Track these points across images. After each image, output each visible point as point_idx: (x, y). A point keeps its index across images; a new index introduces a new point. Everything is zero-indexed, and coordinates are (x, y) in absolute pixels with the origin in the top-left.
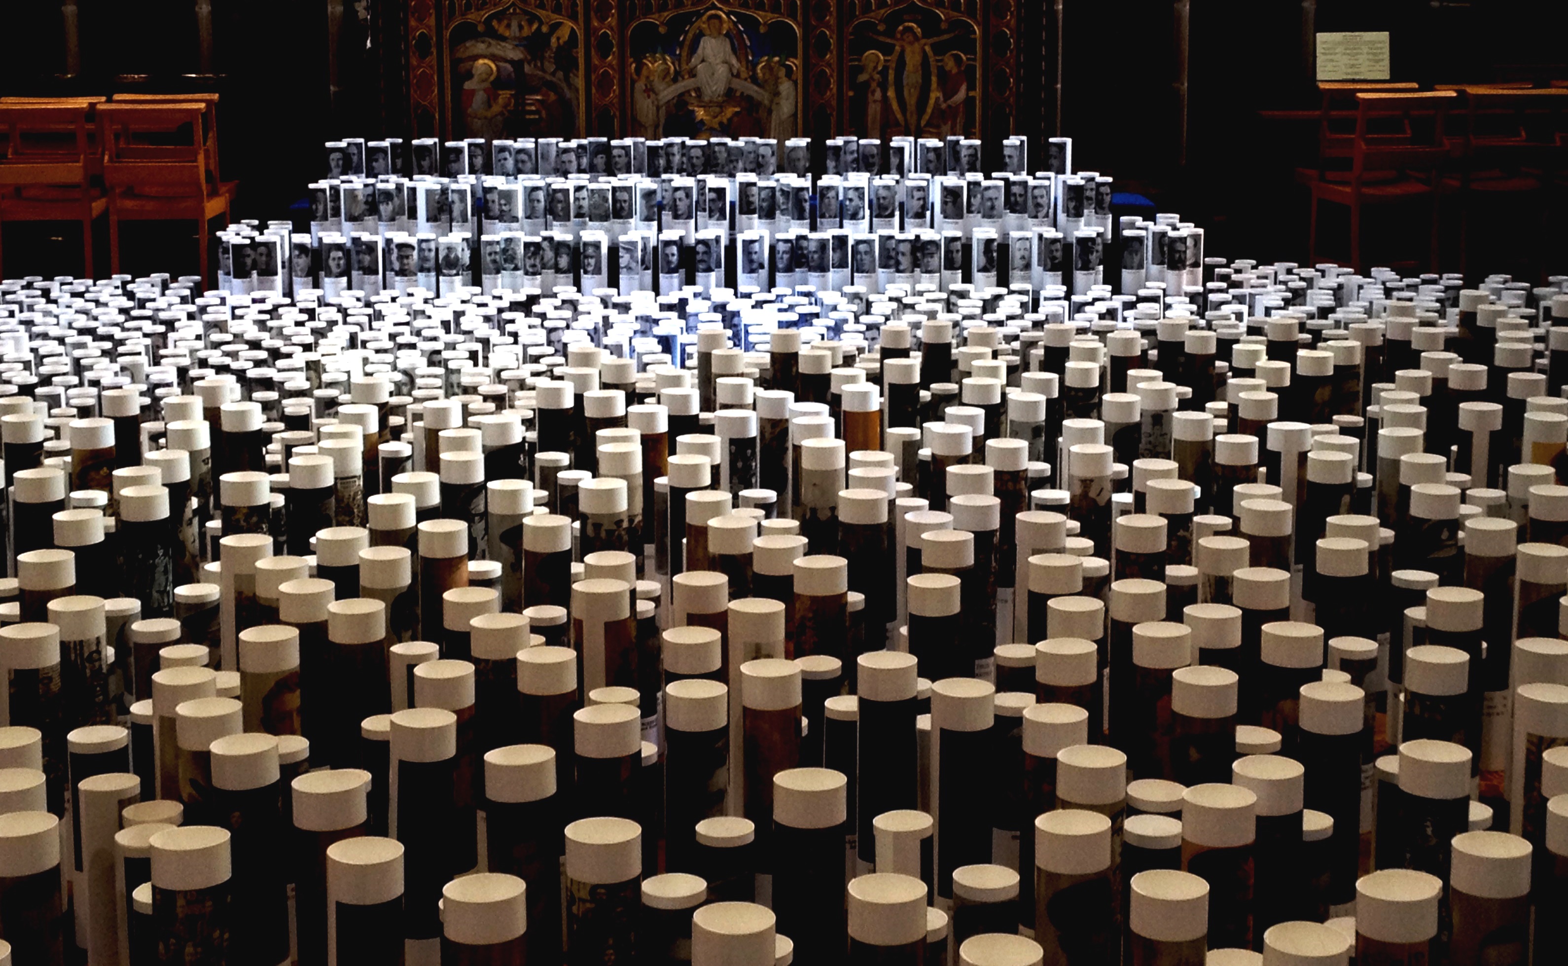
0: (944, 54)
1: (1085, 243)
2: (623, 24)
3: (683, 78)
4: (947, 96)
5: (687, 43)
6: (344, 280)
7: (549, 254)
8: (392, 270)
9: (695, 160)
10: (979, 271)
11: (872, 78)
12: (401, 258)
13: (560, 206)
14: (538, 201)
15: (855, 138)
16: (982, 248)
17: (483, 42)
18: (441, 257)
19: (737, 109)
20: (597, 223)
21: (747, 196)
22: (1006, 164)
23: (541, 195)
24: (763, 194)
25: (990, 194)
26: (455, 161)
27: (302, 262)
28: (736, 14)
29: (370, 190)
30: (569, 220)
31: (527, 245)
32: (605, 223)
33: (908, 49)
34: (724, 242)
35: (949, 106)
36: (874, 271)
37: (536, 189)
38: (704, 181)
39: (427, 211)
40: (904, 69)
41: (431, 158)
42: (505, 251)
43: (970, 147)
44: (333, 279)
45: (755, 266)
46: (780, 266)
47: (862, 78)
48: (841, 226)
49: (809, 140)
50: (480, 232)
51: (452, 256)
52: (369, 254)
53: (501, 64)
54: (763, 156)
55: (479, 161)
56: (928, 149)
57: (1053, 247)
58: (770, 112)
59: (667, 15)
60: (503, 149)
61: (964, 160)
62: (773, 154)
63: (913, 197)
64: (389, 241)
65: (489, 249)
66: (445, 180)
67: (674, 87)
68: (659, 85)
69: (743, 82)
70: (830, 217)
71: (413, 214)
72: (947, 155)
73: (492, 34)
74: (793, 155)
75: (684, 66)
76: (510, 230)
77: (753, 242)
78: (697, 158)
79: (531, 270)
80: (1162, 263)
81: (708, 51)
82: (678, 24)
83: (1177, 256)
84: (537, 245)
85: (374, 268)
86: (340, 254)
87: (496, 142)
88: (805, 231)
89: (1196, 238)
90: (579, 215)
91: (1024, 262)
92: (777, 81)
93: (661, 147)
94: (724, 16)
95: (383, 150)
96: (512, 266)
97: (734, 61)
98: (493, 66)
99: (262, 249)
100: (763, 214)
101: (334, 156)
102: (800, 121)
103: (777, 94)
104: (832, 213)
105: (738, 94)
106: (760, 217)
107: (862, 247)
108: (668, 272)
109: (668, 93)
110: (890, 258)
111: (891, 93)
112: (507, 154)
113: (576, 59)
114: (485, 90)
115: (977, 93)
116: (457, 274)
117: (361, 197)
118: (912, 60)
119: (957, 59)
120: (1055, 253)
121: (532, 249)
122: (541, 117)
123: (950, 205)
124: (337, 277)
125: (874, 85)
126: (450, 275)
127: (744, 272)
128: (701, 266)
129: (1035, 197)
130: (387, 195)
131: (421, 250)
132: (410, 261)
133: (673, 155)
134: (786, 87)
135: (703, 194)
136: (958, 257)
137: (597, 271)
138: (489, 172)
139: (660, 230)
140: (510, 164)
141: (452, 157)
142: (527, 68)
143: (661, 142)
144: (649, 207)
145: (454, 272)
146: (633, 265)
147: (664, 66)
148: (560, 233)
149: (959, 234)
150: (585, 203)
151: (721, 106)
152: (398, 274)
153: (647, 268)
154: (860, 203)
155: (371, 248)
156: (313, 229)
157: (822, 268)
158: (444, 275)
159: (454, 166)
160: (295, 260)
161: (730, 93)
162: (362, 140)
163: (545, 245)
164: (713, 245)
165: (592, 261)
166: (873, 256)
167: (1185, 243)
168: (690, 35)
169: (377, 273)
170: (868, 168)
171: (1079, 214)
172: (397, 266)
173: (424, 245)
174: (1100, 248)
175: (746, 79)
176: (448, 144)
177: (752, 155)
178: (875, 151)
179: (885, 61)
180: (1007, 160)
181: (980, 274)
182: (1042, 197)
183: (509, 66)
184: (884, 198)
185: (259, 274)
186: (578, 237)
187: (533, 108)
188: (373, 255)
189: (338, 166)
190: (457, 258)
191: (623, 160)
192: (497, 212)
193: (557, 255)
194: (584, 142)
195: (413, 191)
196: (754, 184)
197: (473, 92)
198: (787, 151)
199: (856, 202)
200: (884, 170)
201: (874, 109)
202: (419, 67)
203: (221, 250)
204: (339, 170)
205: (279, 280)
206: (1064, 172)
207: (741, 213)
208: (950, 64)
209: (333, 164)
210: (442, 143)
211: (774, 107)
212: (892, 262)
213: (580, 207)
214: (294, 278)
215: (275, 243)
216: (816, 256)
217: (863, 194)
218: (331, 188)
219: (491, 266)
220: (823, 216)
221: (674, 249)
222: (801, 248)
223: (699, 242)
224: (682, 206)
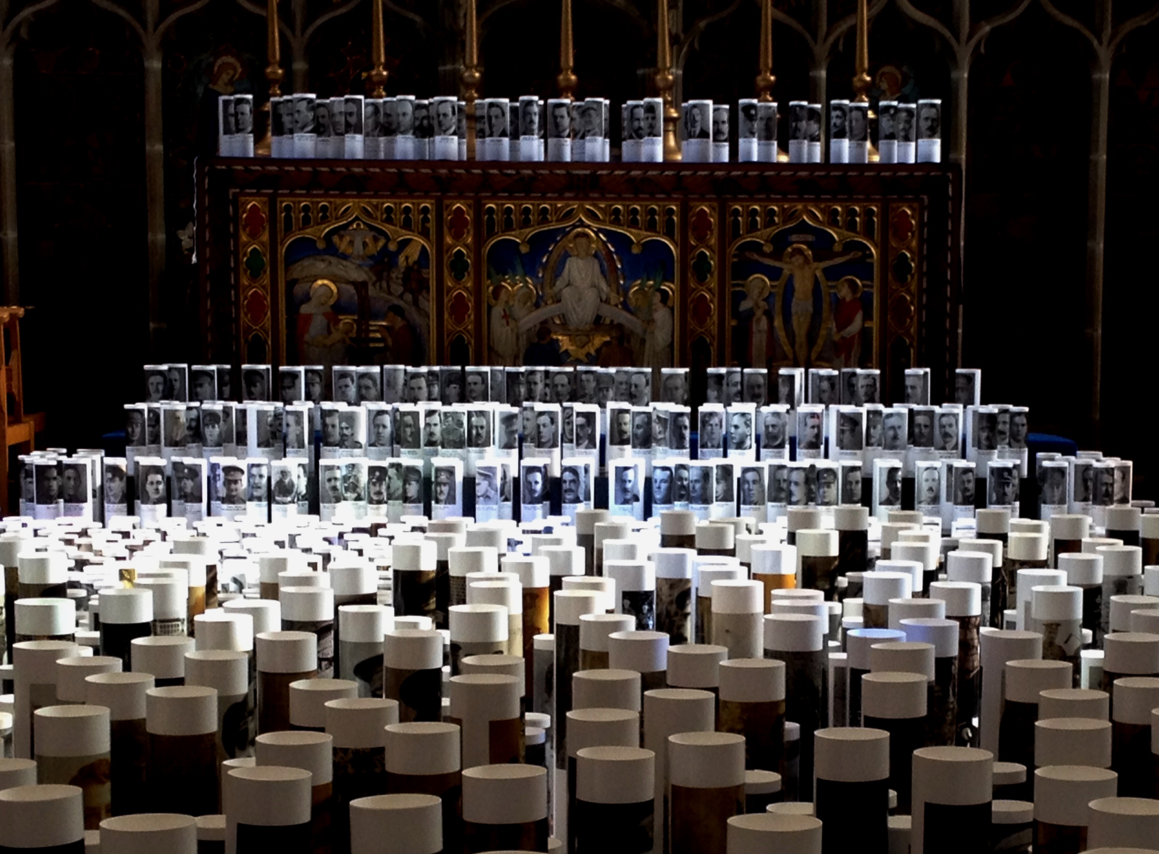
0: (837, 279)
1: (1001, 474)
2: (479, 242)
3: (546, 304)
4: (841, 327)
5: (551, 264)
6: (163, 507)
7: (397, 484)
8: (218, 499)
9: (560, 388)
10: (881, 504)
11: (757, 304)
12: (228, 483)
13: (408, 430)
14: (384, 427)
15: (739, 369)
16: (885, 477)
17: (323, 261)
18: (273, 483)
19: (608, 339)
20: (450, 450)
21: (620, 424)
22: (908, 396)
23: (387, 420)
24: (638, 420)
25: (892, 422)
26: (289, 388)
27: (118, 486)
28: (607, 233)
29: (194, 414)
30: (419, 447)
31: (372, 470)
32: (459, 451)
33: (798, 275)
34: (593, 472)
35: (843, 338)
36: (764, 504)
37: (381, 413)
38: (572, 408)
39: (258, 434)
40: (792, 295)
41: (262, 385)
42: (345, 479)
43: (868, 376)
44: (150, 506)
45: (629, 496)
46: (658, 496)
47: (745, 305)
48: (725, 455)
49: (687, 370)
50: (318, 456)
51: (287, 481)
52: (192, 480)
53: (344, 286)
54: (636, 386)
55: (317, 390)
56: (821, 378)
57: (965, 477)
58: (643, 342)
59: (530, 232)
60: (344, 375)
61: (861, 392)
62: (647, 384)
63: (806, 425)
64: (213, 467)
65: (328, 474)
66: (280, 404)
67: (534, 314)
68: (519, 310)
69: (614, 308)
70: (713, 446)
71: (242, 439)
72: (840, 386)
73: (331, 250)
74: (670, 383)
75: (548, 291)
76: (352, 456)
77: (626, 468)
78: (563, 385)
79: (375, 498)
80: (1086, 499)
81: (575, 274)
82: (540, 243)
83: (1104, 488)
84: (383, 470)
85: (196, 494)
86: (159, 477)
87: (336, 368)
88: (686, 460)
89: (1124, 470)
90: (430, 443)
91: (932, 495)
92: (651, 309)
93: (522, 373)
94: (592, 234)
95: (209, 374)
96: (355, 495)
97: (604, 286)
98: (333, 287)
99: (70, 473)
100: (637, 442)
101: (153, 380)
102: (676, 353)
103: (650, 321)
104: (715, 443)
105: (608, 321)
106: (634, 447)
107: (750, 476)
108: (530, 503)
109: (529, 320)
110: (781, 490)
111: (778, 323)
112: (349, 380)
113: (427, 281)
114: (325, 314)
115: (874, 325)
116: (293, 502)
117: (183, 419)
118: (802, 286)
119: (853, 286)
120: (966, 485)
121: (377, 474)
122: (386, 345)
123: (847, 434)
124: (155, 503)
125: (759, 313)
126: (284, 503)
127: (616, 503)
128: (569, 496)
129: (942, 426)
130: (212, 417)
131: (250, 476)
132: (238, 486)
133: (536, 383)
134: (661, 314)
135: (570, 423)
136: (858, 489)
137: (451, 500)
138: (328, 397)
139: (521, 457)
140: (352, 391)
141: (287, 382)
142: (372, 291)
143: (522, 369)
144: (510, 433)
145: (289, 499)
146: (492, 493)
147: (525, 290)
148: (407, 459)
149: (859, 463)
150: (437, 430)
151: (588, 335)
152: (223, 500)
153: (506, 500)
154: (747, 431)
155: (194, 472)
156: (127, 453)
157: (705, 499)
158: (278, 503)
159: (289, 392)
160: (107, 485)
161: (598, 320)
162: (185, 366)
163: (392, 472)
164: (582, 473)
165: (445, 489)
166: (762, 486)
167: (1113, 475)
168: (555, 255)
169: (200, 501)
170: (754, 398)
171: (991, 447)
172: (223, 492)
173: (255, 471)
174: (1016, 482)
175: (616, 305)
176: (282, 368)
177: (624, 386)
178: (761, 380)
179: (772, 286)
180: (909, 391)
181: (883, 507)
182: (951, 425)
183: (351, 289)
184: (773, 426)
185: (66, 501)
186: (428, 465)
187: (378, 335)
188: (197, 479)
189: (157, 390)
190: (292, 484)
191: (480, 388)
192: (337, 437)
193: (406, 482)
194: (436, 368)
195: (243, 413)
196: (627, 411)
197: (309, 317)
198: (664, 378)
199: (742, 429)
200: (773, 398)
201: (759, 339)
202: (250, 287)
203: (23, 475)
204: (160, 395)
205: (88, 507)
206: (972, 403)
207: (612, 443)
208: (845, 292)
209: (152, 389)
210: (275, 369)
211: (648, 337)
212: (783, 495)
213: (431, 434)
214: (106, 505)
215: (85, 466)
216: (698, 486)
217: (750, 420)
218: (150, 410)
219: (331, 493)
220: (704, 446)
221: (538, 477)
222: (681, 479)
223: (564, 469)
224: (546, 433)
